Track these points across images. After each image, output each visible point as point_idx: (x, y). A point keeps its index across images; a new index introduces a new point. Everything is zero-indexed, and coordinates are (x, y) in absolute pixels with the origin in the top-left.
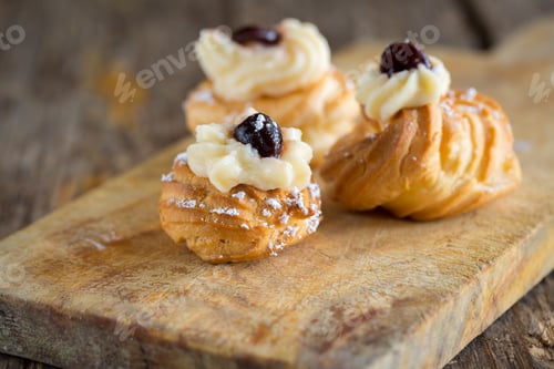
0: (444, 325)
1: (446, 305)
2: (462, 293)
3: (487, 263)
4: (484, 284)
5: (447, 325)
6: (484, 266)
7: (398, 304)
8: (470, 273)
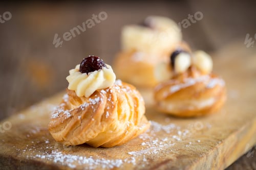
0: (201, 168)
1: (203, 158)
2: (210, 154)
3: (221, 141)
4: (220, 151)
5: (203, 168)
6: (220, 142)
7: (179, 157)
8: (213, 145)
